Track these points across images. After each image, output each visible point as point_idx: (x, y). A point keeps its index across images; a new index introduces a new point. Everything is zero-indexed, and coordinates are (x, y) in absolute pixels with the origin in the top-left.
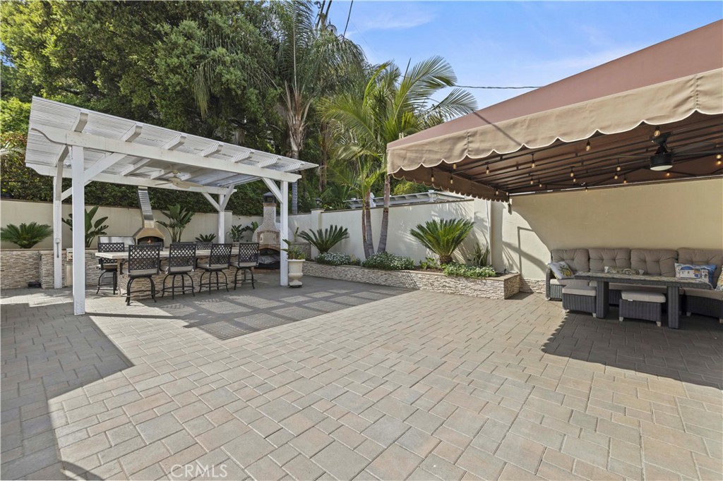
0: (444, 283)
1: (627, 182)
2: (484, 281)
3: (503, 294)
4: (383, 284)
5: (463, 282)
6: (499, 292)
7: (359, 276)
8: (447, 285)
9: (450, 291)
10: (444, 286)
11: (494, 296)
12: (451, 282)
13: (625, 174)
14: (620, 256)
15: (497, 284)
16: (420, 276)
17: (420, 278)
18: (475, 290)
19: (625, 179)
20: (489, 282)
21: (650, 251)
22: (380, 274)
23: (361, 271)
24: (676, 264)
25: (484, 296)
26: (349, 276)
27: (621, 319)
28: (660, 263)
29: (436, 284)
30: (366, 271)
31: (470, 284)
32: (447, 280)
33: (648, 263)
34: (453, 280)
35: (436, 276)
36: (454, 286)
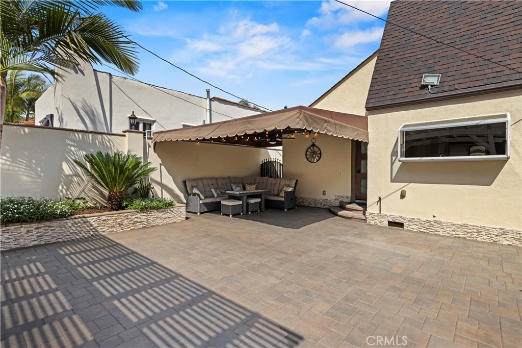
0: (136, 220)
5: (154, 213)
6: (182, 215)
8: (139, 220)
9: (140, 226)
11: (178, 220)
12: (142, 217)
15: (182, 209)
16: (104, 218)
17: (104, 221)
18: (165, 219)
19: (212, 140)
25: (172, 221)
29: (125, 222)
32: (138, 215)
34: (145, 214)
35: (126, 214)
36: (145, 220)
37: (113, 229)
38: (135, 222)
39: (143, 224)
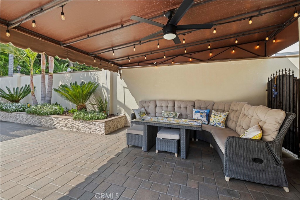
0: (73, 125)
1: (174, 63)
2: (94, 122)
3: (104, 131)
4: (39, 125)
5: (83, 123)
6: (102, 130)
7: (25, 120)
8: (74, 125)
9: (75, 130)
10: (73, 126)
11: (99, 133)
12: (76, 123)
13: (173, 58)
14: (170, 105)
15: (101, 124)
16: (59, 119)
17: (59, 121)
18: (89, 129)
19: (173, 61)
20: (97, 123)
21: (183, 101)
22: (37, 118)
23: (26, 116)
24: (194, 109)
25: (94, 133)
26: (19, 120)
27: (157, 152)
28: (187, 109)
29: (68, 125)
30: (29, 116)
31: (87, 125)
32: (75, 122)
33: (182, 108)
34: (78, 122)
35: (68, 120)
36: (78, 126)
37: (63, 127)
38: (72, 126)
39: (76, 129)
